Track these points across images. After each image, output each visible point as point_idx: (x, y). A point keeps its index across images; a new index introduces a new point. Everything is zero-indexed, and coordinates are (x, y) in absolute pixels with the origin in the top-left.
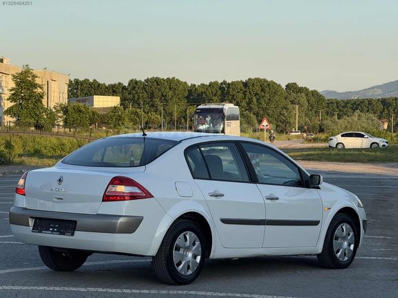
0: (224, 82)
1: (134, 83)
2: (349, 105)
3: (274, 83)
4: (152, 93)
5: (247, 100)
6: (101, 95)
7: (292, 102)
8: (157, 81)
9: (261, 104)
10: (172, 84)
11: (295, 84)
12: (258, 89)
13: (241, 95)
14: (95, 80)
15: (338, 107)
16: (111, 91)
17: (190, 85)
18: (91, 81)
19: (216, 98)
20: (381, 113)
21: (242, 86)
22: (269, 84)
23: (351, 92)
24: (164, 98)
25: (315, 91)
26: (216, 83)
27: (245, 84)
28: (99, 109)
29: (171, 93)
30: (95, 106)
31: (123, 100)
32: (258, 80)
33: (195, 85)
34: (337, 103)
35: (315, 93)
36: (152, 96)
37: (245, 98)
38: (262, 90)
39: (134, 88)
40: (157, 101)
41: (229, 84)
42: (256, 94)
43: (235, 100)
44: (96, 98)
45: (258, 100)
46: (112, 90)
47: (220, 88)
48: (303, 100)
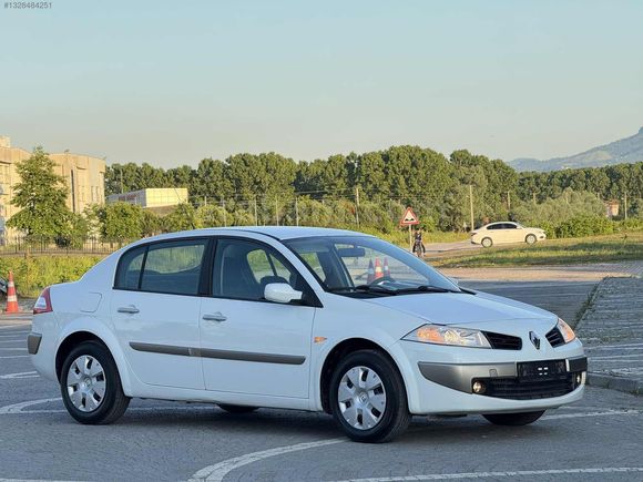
0: (352, 156)
1: (209, 165)
2: (556, 180)
3: (432, 152)
4: (238, 181)
5: (390, 181)
6: (157, 186)
7: (463, 181)
8: (245, 160)
9: (412, 186)
10: (270, 163)
11: (466, 151)
12: (405, 163)
13: (380, 174)
14: (145, 164)
15: (537, 184)
16: (172, 179)
17: (297, 163)
18: (140, 165)
19: (341, 181)
20: (608, 189)
21: (381, 160)
22: (423, 155)
23: (559, 159)
24: (257, 186)
25: (499, 161)
26: (339, 157)
27: (386, 157)
28: (155, 209)
29: (268, 178)
30: (148, 206)
31: (192, 193)
32: (406, 149)
33: (305, 163)
34: (537, 178)
35: (497, 165)
36: (238, 185)
37: (386, 179)
38: (414, 164)
39: (208, 173)
40: (247, 192)
41: (360, 158)
42: (404, 172)
43: (371, 182)
44: (149, 192)
45: (407, 180)
46: (174, 178)
47: (347, 165)
48: (480, 177)
